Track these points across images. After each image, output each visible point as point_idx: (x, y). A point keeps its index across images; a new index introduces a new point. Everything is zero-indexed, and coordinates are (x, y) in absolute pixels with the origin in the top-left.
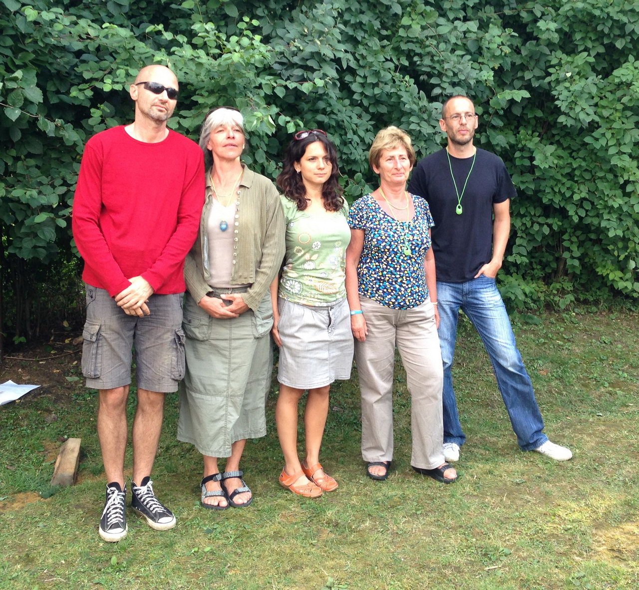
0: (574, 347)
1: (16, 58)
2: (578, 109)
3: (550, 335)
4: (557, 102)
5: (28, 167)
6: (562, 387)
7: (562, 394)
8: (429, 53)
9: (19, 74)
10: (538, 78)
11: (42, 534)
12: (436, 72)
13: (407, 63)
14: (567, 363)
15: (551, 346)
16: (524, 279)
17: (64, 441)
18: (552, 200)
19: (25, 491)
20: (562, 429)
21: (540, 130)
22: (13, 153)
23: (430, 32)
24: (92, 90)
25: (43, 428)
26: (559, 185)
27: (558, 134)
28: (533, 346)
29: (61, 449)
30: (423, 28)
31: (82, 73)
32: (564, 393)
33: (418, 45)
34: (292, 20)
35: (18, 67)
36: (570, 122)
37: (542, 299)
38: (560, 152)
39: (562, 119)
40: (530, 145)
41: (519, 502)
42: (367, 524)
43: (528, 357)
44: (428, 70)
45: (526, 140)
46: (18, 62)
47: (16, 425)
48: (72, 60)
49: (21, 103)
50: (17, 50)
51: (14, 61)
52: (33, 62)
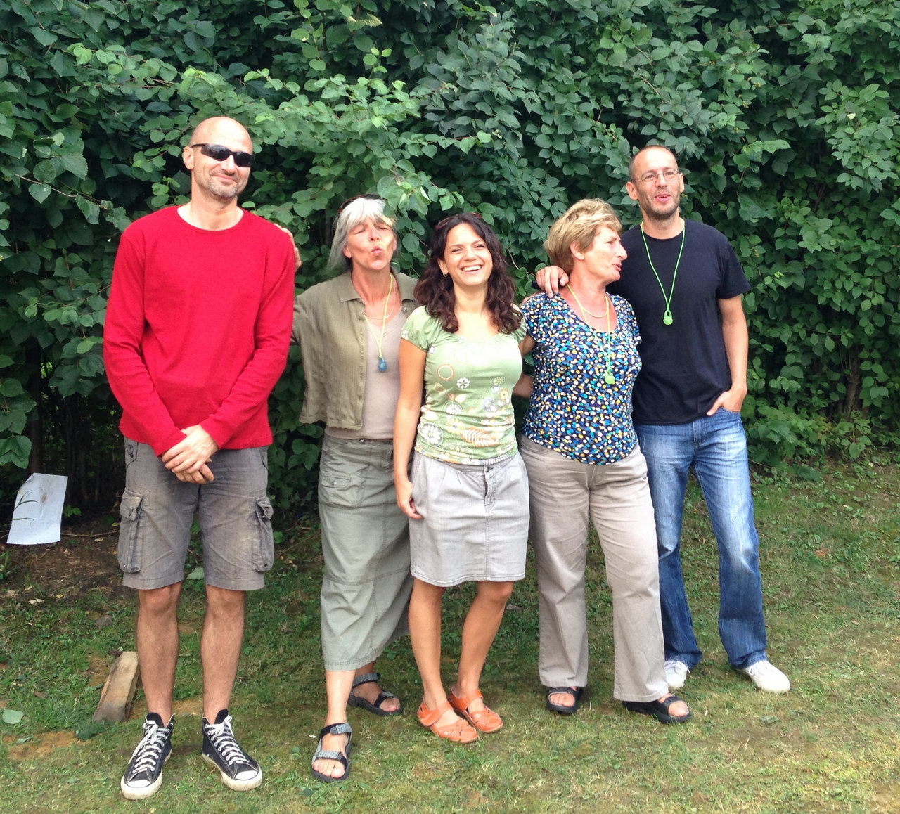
0: (868, 514)
1: (53, 114)
2: (866, 164)
3: (834, 497)
4: (834, 154)
5: (71, 267)
6: (847, 576)
7: (847, 586)
8: (640, 90)
9: (58, 138)
10: (806, 117)
11: (71, 793)
12: (649, 118)
13: (611, 106)
14: (858, 539)
15: (835, 514)
16: (797, 412)
17: (118, 655)
18: (831, 299)
19: (56, 729)
20: (843, 639)
21: (814, 196)
22: (52, 244)
23: (643, 59)
24: (164, 157)
25: (90, 636)
26: (843, 278)
27: (841, 202)
28: (808, 512)
29: (112, 667)
30: (631, 53)
31: (149, 133)
32: (851, 584)
33: (624, 79)
34: (446, 50)
35: (57, 127)
36: (855, 183)
37: (823, 443)
38: (843, 229)
39: (842, 178)
40: (797, 219)
41: (767, 752)
42: (539, 784)
43: (799, 530)
44: (637, 114)
45: (791, 212)
46: (55, 119)
47: (54, 630)
48: (134, 113)
49: (52, 178)
50: (55, 100)
51: (49, 118)
52: (79, 117)
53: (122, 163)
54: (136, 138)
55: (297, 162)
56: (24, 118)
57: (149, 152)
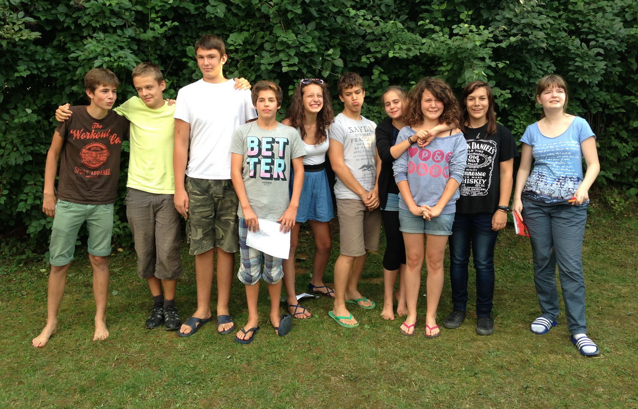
1: (331, 42)
9: (331, 52)
24: (374, 58)
33: (582, 16)
34: (502, 9)
48: (360, 41)
49: (330, 68)
50: (331, 37)
51: (329, 44)
52: (339, 44)
53: (354, 62)
54: (360, 52)
55: (427, 61)
56: (321, 45)
57: (368, 56)
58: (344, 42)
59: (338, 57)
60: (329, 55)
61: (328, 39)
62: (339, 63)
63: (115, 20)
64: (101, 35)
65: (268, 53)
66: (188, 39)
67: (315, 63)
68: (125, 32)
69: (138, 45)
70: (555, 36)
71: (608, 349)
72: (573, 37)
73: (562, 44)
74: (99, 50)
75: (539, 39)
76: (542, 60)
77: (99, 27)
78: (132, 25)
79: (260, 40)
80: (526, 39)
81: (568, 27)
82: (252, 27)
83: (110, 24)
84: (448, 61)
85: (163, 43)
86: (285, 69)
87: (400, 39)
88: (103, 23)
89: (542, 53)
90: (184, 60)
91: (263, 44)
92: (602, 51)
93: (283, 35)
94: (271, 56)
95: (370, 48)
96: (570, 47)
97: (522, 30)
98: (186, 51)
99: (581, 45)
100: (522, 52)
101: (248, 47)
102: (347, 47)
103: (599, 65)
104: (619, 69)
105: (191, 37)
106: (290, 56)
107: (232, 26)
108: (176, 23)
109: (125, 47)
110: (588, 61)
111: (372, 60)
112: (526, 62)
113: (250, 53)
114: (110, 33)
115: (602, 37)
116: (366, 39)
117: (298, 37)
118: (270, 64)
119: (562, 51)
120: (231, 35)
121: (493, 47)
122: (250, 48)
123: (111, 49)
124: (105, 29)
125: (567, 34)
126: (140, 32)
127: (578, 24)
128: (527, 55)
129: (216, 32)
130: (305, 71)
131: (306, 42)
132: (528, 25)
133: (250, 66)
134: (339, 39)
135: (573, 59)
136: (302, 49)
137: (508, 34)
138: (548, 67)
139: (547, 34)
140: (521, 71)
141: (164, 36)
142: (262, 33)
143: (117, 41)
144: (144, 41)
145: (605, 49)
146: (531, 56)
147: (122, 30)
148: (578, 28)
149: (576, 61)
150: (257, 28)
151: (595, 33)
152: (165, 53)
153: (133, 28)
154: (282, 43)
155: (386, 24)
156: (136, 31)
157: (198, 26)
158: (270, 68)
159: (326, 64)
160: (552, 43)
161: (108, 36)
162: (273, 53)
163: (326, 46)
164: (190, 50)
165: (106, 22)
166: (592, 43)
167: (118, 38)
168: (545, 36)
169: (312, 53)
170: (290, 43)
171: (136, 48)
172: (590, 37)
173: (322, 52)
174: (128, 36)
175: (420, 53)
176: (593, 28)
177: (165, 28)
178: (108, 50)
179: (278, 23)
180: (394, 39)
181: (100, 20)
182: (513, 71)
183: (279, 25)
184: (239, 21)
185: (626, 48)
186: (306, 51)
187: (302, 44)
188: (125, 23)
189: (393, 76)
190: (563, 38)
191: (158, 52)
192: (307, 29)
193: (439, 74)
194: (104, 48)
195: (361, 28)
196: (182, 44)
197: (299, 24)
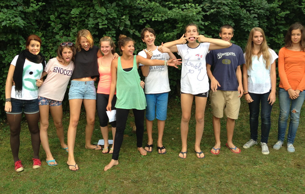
35: (124, 15)
48: (139, 12)
49: (124, 26)
50: (124, 10)
51: (123, 13)
52: (128, 13)
53: (136, 22)
54: (139, 17)
56: (119, 14)
57: (143, 19)
58: (130, 12)
59: (128, 20)
60: (123, 19)
61: (122, 11)
62: (128, 23)
63: (12, 2)
64: (5, 10)
65: (92, 19)
66: (51, 11)
67: (116, 23)
68: (18, 8)
69: (25, 15)
70: (234, 9)
71: (261, 163)
72: (243, 9)
73: (237, 12)
74: (4, 17)
75: (225, 10)
76: (228, 20)
77: (4, 6)
78: (22, 5)
79: (88, 12)
80: (219, 10)
81: (240, 4)
82: (84, 5)
83: (10, 4)
84: (182, 22)
85: (38, 14)
86: (100, 27)
87: (159, 11)
88: (6, 4)
89: (228, 17)
90: (49, 22)
91: (89, 14)
92: (256, 16)
93: (99, 9)
94: (94, 20)
95: (143, 15)
96: (241, 14)
97: (217, 6)
98: (50, 17)
99: (246, 12)
100: (218, 17)
101: (82, 15)
102: (132, 15)
103: (255, 23)
104: (266, 24)
105: (53, 11)
106: (103, 20)
107: (73, 5)
108: (44, 4)
109: (18, 16)
110: (250, 20)
111: (145, 21)
112: (220, 22)
113: (83, 18)
114: (10, 9)
115: (257, 9)
116: (142, 10)
117: (107, 10)
118: (93, 24)
119: (237, 16)
120: (73, 9)
121: (203, 15)
122: (83, 16)
123: (11, 17)
124: (7, 7)
125: (240, 8)
126: (26, 8)
127: (245, 2)
128: (221, 18)
129: (65, 8)
130: (111, 27)
131: (111, 13)
132: (220, 3)
133: (83, 25)
134: (128, 11)
135: (243, 20)
136: (109, 16)
137: (211, 8)
138: (231, 24)
139: (230, 8)
140: (218, 26)
141: (38, 10)
142: (89, 8)
143: (14, 13)
144: (28, 13)
145: (258, 14)
146: (223, 19)
147: (16, 7)
148: (245, 4)
149: (244, 21)
150: (86, 5)
151: (253, 6)
152: (39, 19)
153: (22, 6)
154: (99, 13)
155: (151, 4)
156: (23, 8)
157: (56, 5)
158: (93, 26)
159: (121, 23)
160: (233, 12)
161: (9, 11)
162: (95, 19)
163: (122, 14)
164: (52, 17)
165: (8, 3)
166: (252, 12)
167: (14, 12)
168: (229, 9)
169: (114, 18)
170: (103, 13)
171: (23, 16)
172: (251, 9)
173: (120, 17)
174: (19, 11)
175: (168, 18)
176: (252, 4)
177: (38, 6)
178: (9, 17)
179: (97, 3)
180: (155, 11)
181: (4, 3)
182: (214, 26)
183: (98, 4)
184: (77, 2)
185: (269, 14)
186: (111, 17)
187: (109, 14)
188: (18, 4)
189: (156, 29)
190: (238, 9)
191: (35, 19)
192: (112, 6)
193: (178, 28)
194: (7, 17)
195: (139, 5)
196: (48, 14)
197: (107, 3)
